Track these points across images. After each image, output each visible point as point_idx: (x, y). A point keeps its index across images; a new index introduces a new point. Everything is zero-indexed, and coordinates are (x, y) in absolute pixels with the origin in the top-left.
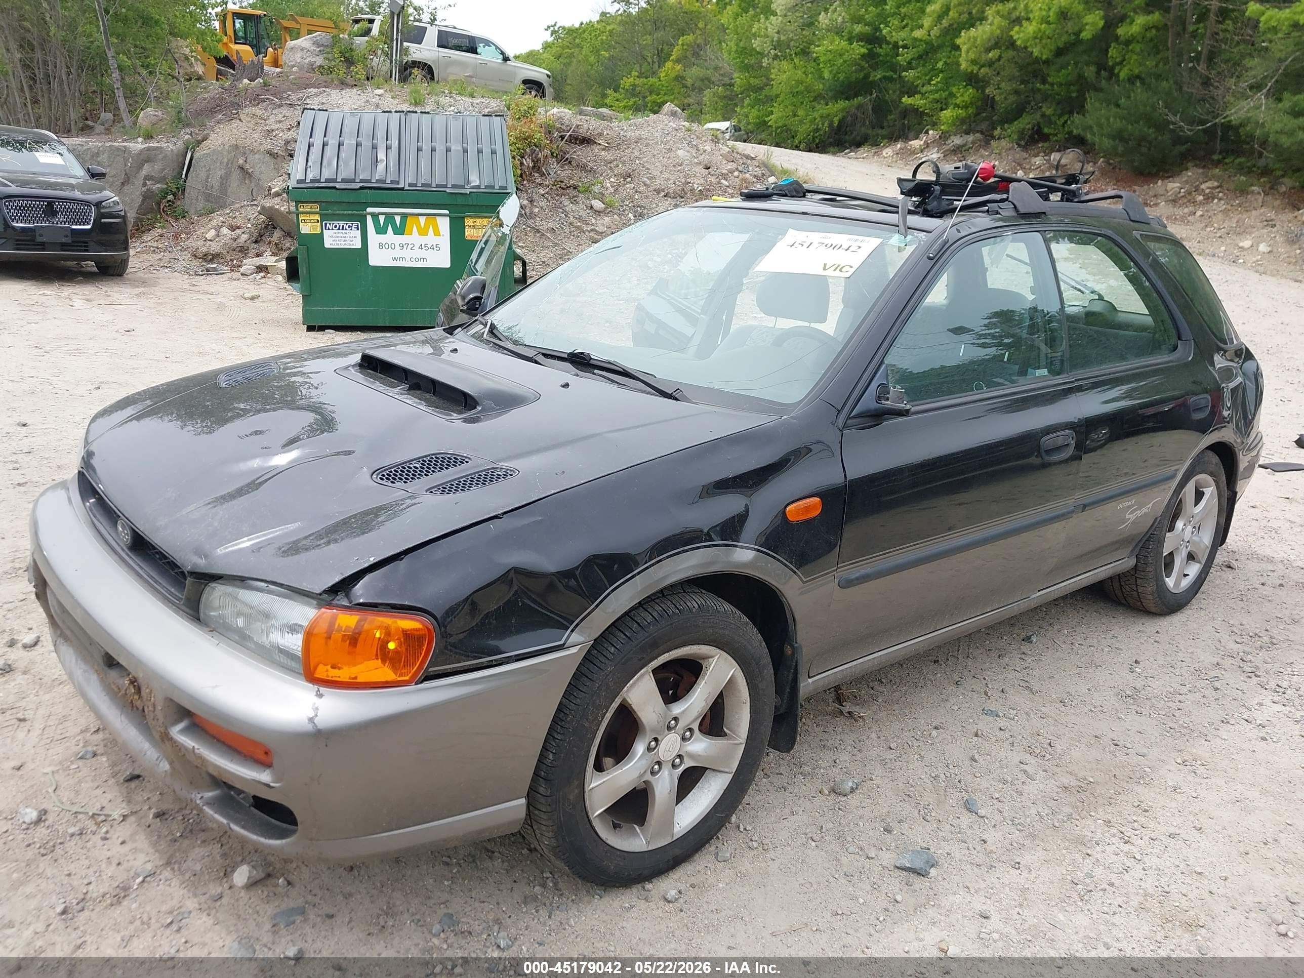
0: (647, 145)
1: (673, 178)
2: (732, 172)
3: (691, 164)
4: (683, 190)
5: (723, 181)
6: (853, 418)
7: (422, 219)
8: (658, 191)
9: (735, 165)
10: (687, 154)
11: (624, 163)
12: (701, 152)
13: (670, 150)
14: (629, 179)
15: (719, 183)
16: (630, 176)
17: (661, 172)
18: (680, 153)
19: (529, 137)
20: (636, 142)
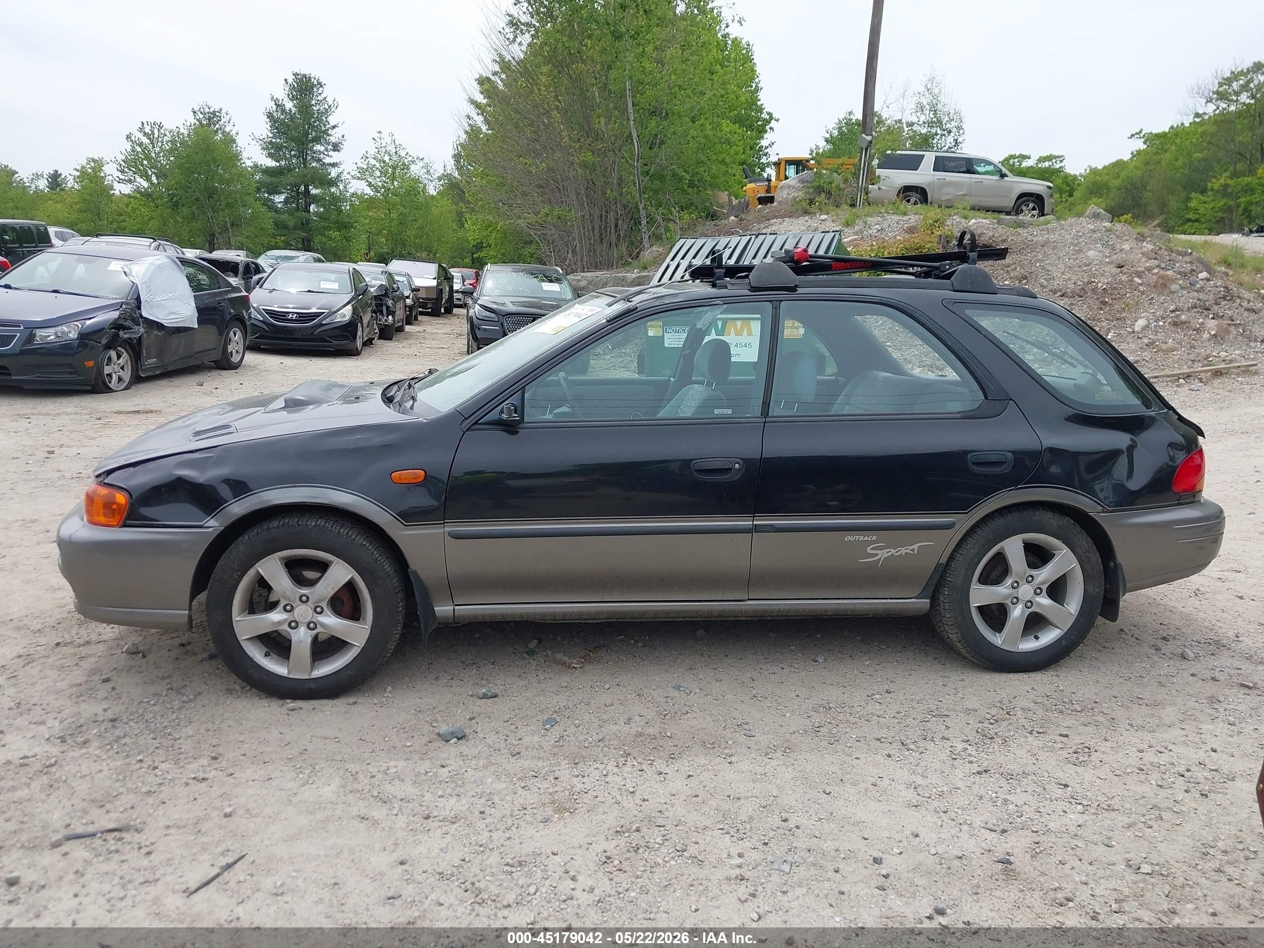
0: (1054, 248)
1: (1074, 278)
2: (1149, 270)
3: (1101, 263)
4: (1084, 289)
5: (1137, 280)
6: (481, 424)
7: (739, 323)
8: (1054, 292)
9: (1157, 262)
10: (1098, 254)
11: (1022, 267)
12: (1118, 250)
13: (1080, 251)
14: (1025, 281)
15: (1132, 281)
16: (1026, 278)
17: (1063, 274)
18: (1091, 253)
19: (920, 247)
20: (1042, 246)
